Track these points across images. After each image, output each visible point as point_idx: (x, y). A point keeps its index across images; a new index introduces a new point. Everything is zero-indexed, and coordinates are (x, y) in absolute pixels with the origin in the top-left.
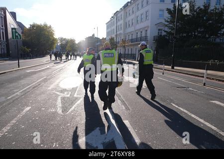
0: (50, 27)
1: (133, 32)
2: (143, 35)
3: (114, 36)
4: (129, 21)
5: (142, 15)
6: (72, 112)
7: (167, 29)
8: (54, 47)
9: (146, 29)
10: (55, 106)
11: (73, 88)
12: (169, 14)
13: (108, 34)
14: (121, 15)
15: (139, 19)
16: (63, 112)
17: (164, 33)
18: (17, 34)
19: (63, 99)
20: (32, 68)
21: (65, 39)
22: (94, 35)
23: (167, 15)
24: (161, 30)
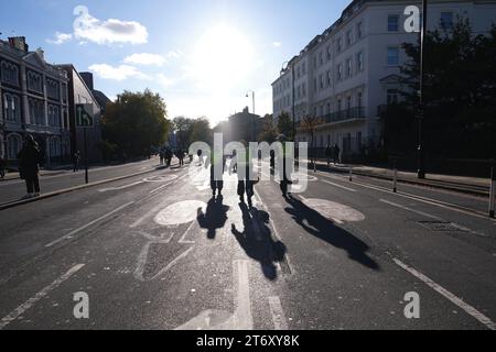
0: (157, 97)
1: (330, 98)
2: (354, 104)
3: (288, 110)
4: (321, 77)
5: (348, 61)
6: (163, 275)
7: (406, 88)
8: (166, 138)
9: (359, 90)
10: (132, 263)
11: (180, 225)
12: (409, 55)
13: (276, 105)
14: (304, 65)
15: (343, 69)
16: (144, 275)
17: (400, 99)
18: (85, 116)
19: (154, 247)
20: (112, 184)
21: (188, 120)
22: (246, 109)
23: (405, 59)
24: (395, 91)
